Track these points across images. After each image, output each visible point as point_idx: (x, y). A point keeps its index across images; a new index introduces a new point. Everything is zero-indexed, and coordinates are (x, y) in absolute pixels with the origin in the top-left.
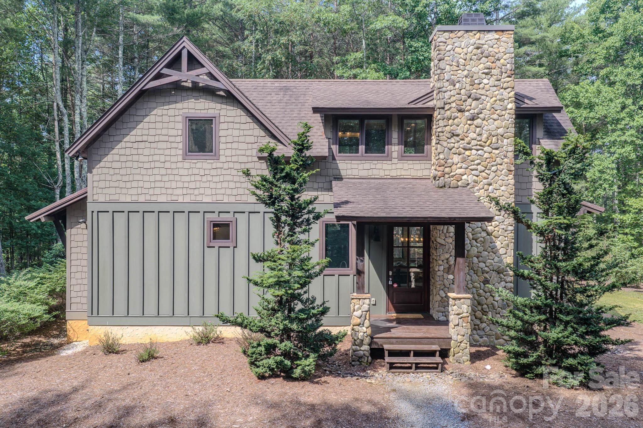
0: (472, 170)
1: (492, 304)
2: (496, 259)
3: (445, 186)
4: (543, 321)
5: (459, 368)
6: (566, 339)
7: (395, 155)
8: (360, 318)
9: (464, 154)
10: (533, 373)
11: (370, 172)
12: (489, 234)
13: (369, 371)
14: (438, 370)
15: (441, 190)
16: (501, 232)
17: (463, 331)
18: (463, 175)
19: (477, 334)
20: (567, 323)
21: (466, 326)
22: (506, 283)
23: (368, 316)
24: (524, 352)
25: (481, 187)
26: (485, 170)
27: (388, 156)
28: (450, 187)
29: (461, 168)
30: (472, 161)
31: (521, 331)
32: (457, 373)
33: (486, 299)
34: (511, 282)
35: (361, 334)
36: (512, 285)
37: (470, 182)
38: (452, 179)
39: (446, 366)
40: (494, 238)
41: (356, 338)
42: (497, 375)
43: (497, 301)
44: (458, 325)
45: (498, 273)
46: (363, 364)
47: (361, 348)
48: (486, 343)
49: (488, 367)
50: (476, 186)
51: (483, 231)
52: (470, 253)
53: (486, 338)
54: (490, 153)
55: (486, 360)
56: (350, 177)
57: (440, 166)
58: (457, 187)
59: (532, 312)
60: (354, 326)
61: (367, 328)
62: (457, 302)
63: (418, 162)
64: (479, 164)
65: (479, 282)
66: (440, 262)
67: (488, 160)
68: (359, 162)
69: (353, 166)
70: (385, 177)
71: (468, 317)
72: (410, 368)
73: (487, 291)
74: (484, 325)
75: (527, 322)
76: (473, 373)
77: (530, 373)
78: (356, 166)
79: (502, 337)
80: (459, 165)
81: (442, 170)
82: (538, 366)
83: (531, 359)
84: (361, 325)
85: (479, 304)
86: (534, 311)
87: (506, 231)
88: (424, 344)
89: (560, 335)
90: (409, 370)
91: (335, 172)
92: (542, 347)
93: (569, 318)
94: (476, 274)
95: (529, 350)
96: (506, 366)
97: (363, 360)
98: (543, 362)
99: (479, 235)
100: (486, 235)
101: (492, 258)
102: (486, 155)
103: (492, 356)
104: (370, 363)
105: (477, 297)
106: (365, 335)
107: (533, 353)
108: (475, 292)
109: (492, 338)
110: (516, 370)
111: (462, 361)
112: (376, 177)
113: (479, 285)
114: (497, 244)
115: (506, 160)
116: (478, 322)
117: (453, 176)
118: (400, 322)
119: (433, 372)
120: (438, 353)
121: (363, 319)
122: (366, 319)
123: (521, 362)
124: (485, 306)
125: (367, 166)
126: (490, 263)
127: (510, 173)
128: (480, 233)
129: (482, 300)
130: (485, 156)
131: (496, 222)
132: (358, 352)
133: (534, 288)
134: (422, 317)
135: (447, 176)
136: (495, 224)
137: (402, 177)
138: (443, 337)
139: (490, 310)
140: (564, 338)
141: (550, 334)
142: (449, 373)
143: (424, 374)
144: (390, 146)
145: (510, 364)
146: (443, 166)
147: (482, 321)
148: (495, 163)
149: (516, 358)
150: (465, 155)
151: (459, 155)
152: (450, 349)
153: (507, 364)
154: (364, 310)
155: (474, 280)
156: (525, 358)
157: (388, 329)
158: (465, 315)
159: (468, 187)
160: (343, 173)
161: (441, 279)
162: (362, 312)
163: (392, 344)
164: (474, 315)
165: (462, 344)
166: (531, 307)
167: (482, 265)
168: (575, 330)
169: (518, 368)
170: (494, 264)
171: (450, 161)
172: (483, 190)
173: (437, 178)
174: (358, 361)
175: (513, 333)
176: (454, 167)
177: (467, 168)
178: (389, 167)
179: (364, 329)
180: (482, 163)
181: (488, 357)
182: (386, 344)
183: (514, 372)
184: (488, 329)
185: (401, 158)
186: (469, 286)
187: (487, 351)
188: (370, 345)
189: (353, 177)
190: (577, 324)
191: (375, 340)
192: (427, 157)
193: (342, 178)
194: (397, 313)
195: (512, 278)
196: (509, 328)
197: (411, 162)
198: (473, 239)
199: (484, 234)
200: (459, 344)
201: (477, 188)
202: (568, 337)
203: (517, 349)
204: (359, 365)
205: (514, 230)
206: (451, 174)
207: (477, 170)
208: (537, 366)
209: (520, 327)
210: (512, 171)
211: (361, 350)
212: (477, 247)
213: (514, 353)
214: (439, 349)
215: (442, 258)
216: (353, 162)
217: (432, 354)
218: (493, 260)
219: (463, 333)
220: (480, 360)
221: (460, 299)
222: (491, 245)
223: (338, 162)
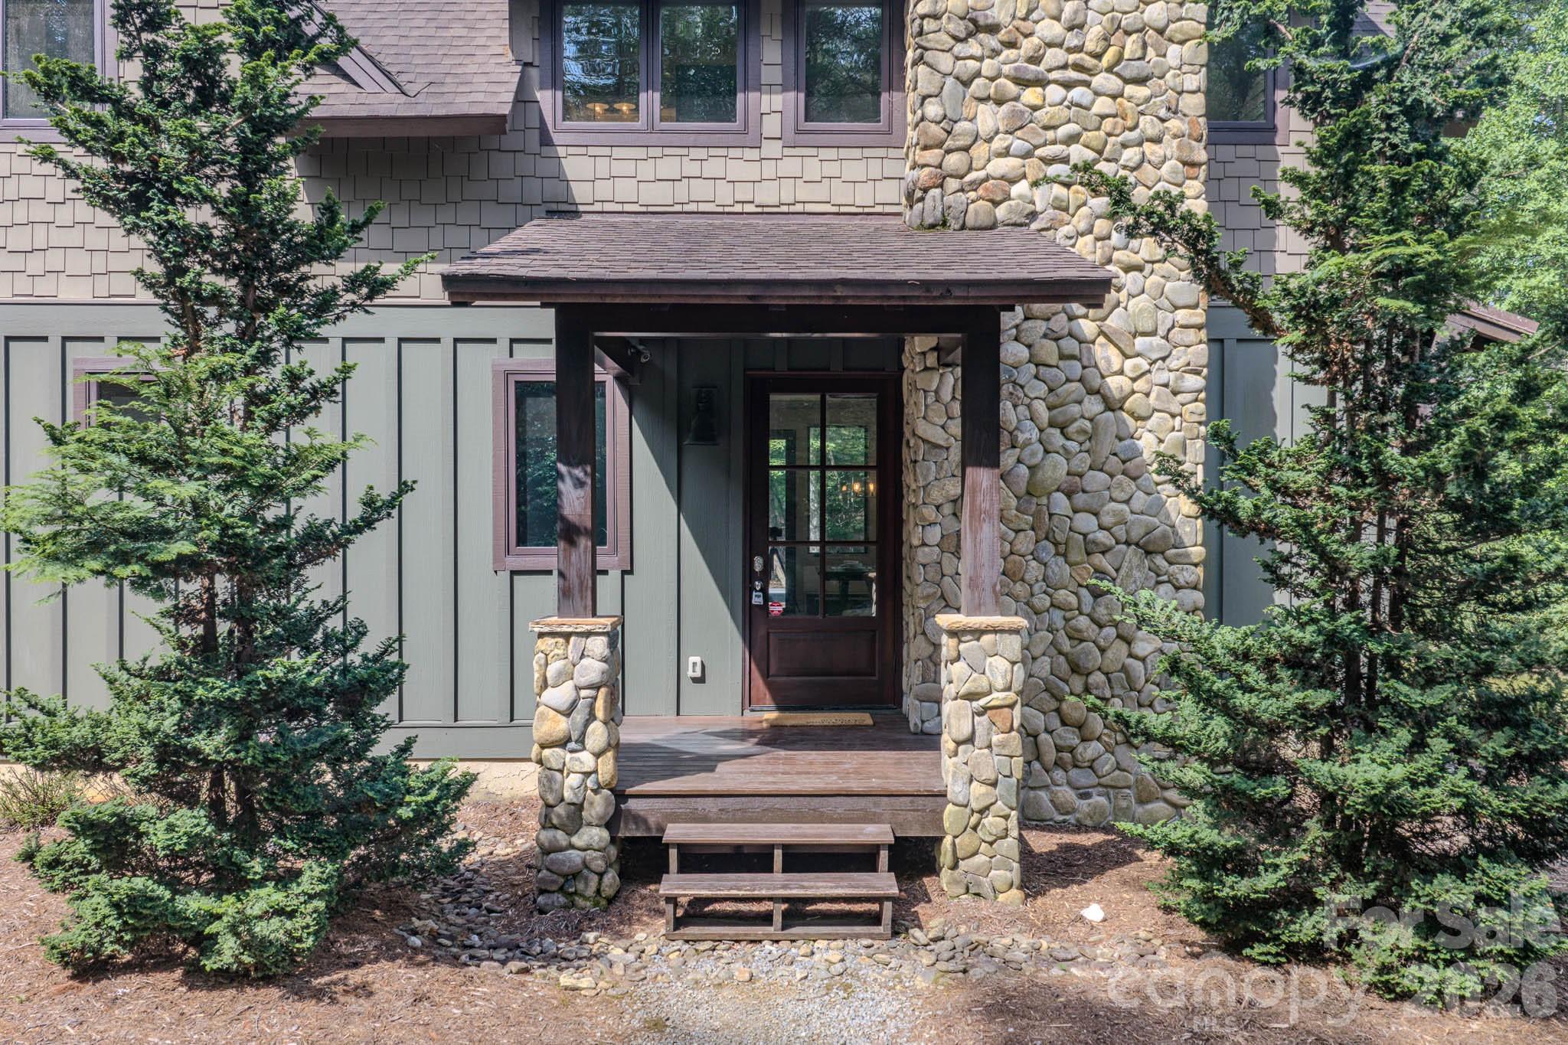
0: (1048, 161)
1: (1124, 669)
2: (1140, 500)
3: (944, 224)
4: (1318, 717)
5: (971, 918)
6: (1423, 790)
7: (772, 126)
8: (567, 713)
9: (1016, 99)
10: (1276, 938)
11: (681, 191)
12: (1112, 405)
13: (591, 936)
14: (880, 929)
15: (929, 235)
16: (1158, 397)
17: (989, 764)
18: (1013, 182)
19: (1069, 783)
20: (1424, 722)
21: (1003, 745)
22: (1177, 588)
23: (600, 705)
24: (1236, 847)
25: (1082, 226)
26: (1096, 161)
27: (745, 131)
28: (963, 227)
29: (1006, 153)
30: (1046, 128)
31: (1225, 759)
32: (959, 942)
33: (1103, 651)
34: (1195, 588)
35: (574, 780)
36: (1199, 598)
37: (1039, 208)
38: (972, 195)
39: (921, 909)
40: (1130, 421)
41: (551, 799)
42: (1126, 949)
43: (1143, 660)
44: (970, 740)
45: (1148, 553)
46: (580, 902)
47: (575, 840)
48: (1103, 814)
49: (1094, 913)
50: (1063, 223)
51: (1091, 392)
52: (1040, 475)
53: (1102, 800)
54: (1114, 97)
55: (1091, 884)
56: (608, 207)
57: (925, 148)
58: (993, 227)
59: (1272, 679)
60: (543, 747)
61: (598, 755)
62: (967, 646)
63: (856, 153)
64: (1073, 139)
65: (1073, 587)
66: (929, 512)
67: (1108, 124)
68: (640, 153)
69: (618, 168)
70: (738, 208)
71: (1011, 706)
72: (766, 919)
73: (1105, 619)
74: (1093, 749)
75: (1249, 719)
76: (1025, 941)
77: (1266, 941)
78: (628, 168)
79: (1160, 793)
80: (998, 144)
81: (935, 161)
82: (1300, 909)
83: (1267, 881)
84: (572, 745)
85: (1075, 669)
86: (1284, 674)
87: (1175, 393)
88: (832, 821)
89: (1398, 772)
90: (758, 931)
91: (551, 188)
92: (1314, 830)
93: (1435, 697)
94: (1065, 555)
95: (1262, 839)
96: (1167, 909)
97: (581, 886)
98: (1320, 892)
99: (1075, 409)
100: (1100, 407)
101: (1124, 496)
102: (1102, 105)
103: (1118, 864)
104: (610, 901)
105: (1066, 645)
106: (590, 783)
107: (1277, 854)
108: (1060, 623)
109: (1125, 797)
110: (1204, 925)
111: (987, 890)
112: (703, 207)
113: (1073, 599)
114: (1140, 443)
115: (1174, 124)
116: (1071, 738)
117: (975, 185)
118: (776, 738)
119: (858, 936)
120: (884, 855)
121: (579, 716)
122: (592, 717)
123: (1226, 892)
124: (1098, 678)
125: (669, 167)
126: (1115, 513)
127: (1193, 171)
128: (1080, 402)
129: (1088, 653)
130: (1095, 109)
131: (1139, 360)
132: (560, 856)
133: (1281, 582)
134: (870, 722)
135: (952, 184)
136: (1136, 367)
137: (799, 208)
138: (910, 789)
139: (1118, 691)
140: (1415, 785)
141: (1350, 771)
142: (924, 940)
143: (821, 944)
144: (753, 96)
145: (1185, 898)
146: (940, 145)
147: (1087, 733)
148: (1135, 135)
149: (1203, 875)
150: (1019, 106)
151: (999, 103)
152: (939, 840)
153: (1172, 901)
154: (583, 681)
155: (1054, 580)
156: (1242, 874)
157: (707, 763)
158: (997, 698)
159: (1034, 226)
160: (581, 193)
161: (932, 574)
162: (578, 688)
163: (705, 819)
164: (1058, 710)
165: (989, 820)
166: (1269, 662)
167: (1085, 522)
168: (1463, 750)
169: (1213, 919)
170: (1131, 517)
171: (962, 126)
172: (1089, 238)
173: (918, 194)
174: (561, 889)
175: (1195, 773)
176: (980, 151)
177: (1027, 155)
178: (752, 171)
179: (586, 759)
180: (1085, 134)
181: (1102, 870)
182: (675, 818)
183: (1198, 935)
184: (1107, 764)
185: (796, 139)
186: (1035, 601)
187: (1100, 846)
188: (611, 825)
189: (619, 208)
190: (1473, 722)
191: (633, 804)
192: (889, 133)
193: (576, 214)
194: (781, 708)
195: (1200, 571)
196: (1175, 746)
197: (832, 153)
198: (1051, 425)
199: (1093, 405)
200: (974, 820)
201: (1065, 230)
202: (1431, 781)
203: (1209, 836)
204: (565, 907)
205: (1206, 389)
206: (968, 178)
207: (1065, 160)
208: (1295, 911)
209: (1222, 743)
210: (1198, 165)
211: (572, 846)
212: (1068, 454)
213: (1193, 854)
214: (891, 839)
215: (936, 496)
216: (618, 152)
217: (861, 859)
218: (1127, 502)
219: (991, 775)
220: (1064, 885)
221: (978, 633)
222: (1119, 446)
223: (561, 151)
